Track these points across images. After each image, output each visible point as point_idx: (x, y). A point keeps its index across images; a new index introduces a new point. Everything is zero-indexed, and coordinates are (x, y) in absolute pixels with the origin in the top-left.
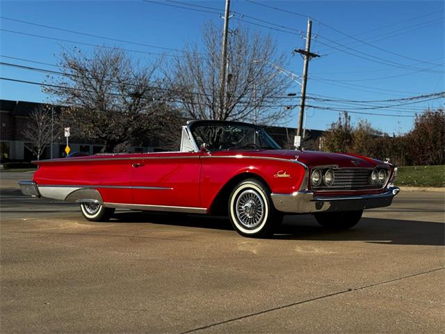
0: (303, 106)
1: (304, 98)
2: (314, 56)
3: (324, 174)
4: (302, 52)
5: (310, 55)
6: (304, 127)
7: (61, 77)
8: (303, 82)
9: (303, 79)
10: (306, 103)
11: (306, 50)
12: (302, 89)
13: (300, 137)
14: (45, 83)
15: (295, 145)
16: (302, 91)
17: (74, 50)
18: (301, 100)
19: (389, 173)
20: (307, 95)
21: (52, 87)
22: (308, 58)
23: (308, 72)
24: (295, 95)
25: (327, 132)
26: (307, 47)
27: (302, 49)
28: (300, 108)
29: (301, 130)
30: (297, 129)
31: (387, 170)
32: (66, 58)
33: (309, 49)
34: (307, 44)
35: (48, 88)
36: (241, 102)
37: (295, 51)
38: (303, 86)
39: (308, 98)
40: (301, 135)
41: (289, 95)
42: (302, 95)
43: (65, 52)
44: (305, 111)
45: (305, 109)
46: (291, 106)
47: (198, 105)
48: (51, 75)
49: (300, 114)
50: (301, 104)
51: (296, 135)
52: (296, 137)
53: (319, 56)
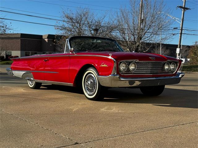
0: (181, 34)
1: (182, 30)
2: (187, 9)
3: (129, 65)
4: (181, 7)
5: (185, 9)
6: (182, 44)
7: (63, 22)
8: (182, 22)
9: (181, 20)
10: (183, 32)
11: (183, 6)
12: (181, 25)
13: (179, 49)
14: (56, 25)
15: (177, 53)
16: (181, 26)
17: (67, 10)
18: (180, 31)
19: (178, 64)
20: (183, 28)
21: (59, 27)
22: (184, 10)
23: (184, 17)
24: (177, 28)
25: (193, 46)
26: (184, 5)
27: (181, 6)
28: (180, 35)
29: (180, 45)
30: (178, 45)
31: (176, 63)
32: (64, 14)
33: (185, 6)
34: (184, 4)
35: (57, 27)
36: (148, 32)
37: (178, 7)
38: (181, 24)
39: (184, 29)
40: (180, 47)
41: (174, 28)
42: (181, 28)
43: (64, 11)
44: (182, 36)
45: (182, 35)
46: (175, 34)
47: (127, 34)
48: (58, 22)
49: (180, 38)
50: (180, 33)
51: (177, 48)
52: (177, 49)
53: (190, 9)
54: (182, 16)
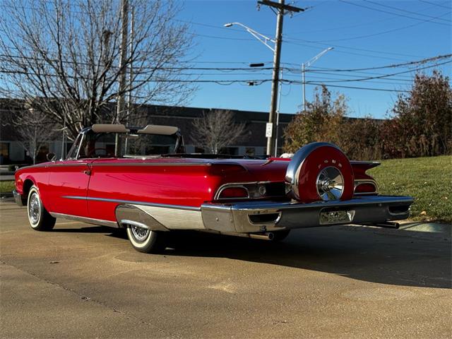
0: (276, 80)
1: (277, 69)
6: (278, 111)
8: (276, 47)
9: (276, 42)
10: (281, 77)
12: (275, 57)
13: (272, 124)
15: (267, 135)
16: (275, 60)
18: (274, 73)
20: (281, 66)
22: (282, 13)
24: (262, 65)
28: (273, 84)
29: (274, 114)
30: (268, 114)
37: (259, 2)
38: (275, 51)
39: (283, 69)
40: (274, 121)
41: (252, 65)
42: (274, 66)
44: (279, 87)
45: (279, 85)
46: (256, 81)
50: (273, 78)
51: (268, 121)
52: (268, 124)
53: (303, 10)
54: (277, 29)
